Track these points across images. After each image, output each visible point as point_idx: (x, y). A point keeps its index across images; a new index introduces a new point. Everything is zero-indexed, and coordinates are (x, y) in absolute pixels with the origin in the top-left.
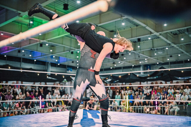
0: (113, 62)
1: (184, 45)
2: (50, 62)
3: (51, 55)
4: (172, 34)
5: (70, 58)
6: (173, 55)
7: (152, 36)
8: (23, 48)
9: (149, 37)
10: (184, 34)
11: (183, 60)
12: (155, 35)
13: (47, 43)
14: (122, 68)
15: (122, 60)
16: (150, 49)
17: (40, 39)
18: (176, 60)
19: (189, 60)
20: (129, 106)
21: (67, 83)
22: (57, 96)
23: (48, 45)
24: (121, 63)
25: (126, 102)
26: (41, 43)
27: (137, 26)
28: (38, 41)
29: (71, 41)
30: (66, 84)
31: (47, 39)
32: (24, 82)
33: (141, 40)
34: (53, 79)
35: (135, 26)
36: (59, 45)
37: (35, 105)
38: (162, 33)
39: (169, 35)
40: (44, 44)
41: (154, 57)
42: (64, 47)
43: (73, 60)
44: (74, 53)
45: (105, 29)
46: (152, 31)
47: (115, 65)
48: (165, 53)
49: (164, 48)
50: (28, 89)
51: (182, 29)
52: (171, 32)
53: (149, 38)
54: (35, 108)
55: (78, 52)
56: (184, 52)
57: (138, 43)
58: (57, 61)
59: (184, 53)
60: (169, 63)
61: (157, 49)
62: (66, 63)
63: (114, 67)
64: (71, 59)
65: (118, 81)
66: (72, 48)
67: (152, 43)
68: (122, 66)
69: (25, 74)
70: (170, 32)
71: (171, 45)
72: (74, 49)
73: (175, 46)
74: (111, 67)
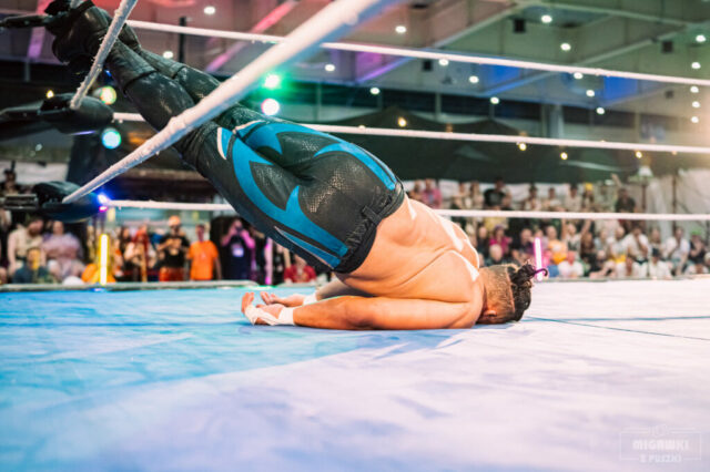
13: (547, 13)
26: (518, 14)
40: (532, 20)
42: (627, 20)
55: (700, 39)
58: (591, 93)
62: (635, 105)
66: (667, 21)
72: (679, 23)
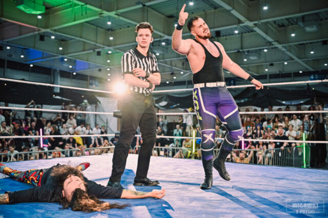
0: (171, 72)
1: (294, 45)
2: (58, 69)
3: (61, 56)
4: (276, 26)
5: (96, 63)
6: (276, 63)
7: (241, 27)
8: (8, 42)
9: (236, 29)
10: (297, 26)
11: (292, 72)
12: (247, 27)
13: (53, 35)
14: (187, 83)
15: (186, 69)
16: (236, 51)
17: (40, 27)
18: (280, 71)
19: (301, 72)
20: (196, 148)
21: (89, 107)
22: (71, 130)
23: (55, 39)
24: (184, 73)
25: (192, 142)
26: (42, 33)
27: (215, 8)
28: (36, 31)
29: (97, 31)
30: (87, 109)
31: (52, 26)
32: (10, 104)
33: (221, 34)
34: (64, 99)
35: (211, 8)
36: (74, 39)
37: (32, 145)
38: (260, 23)
39: (269, 26)
40: (47, 36)
41: (243, 65)
42: (84, 42)
43: (101, 67)
44: (102, 53)
45: (158, 12)
46: (242, 18)
47: (175, 78)
48: (262, 60)
49: (260, 49)
50: (19, 117)
51: (294, 17)
52: (275, 22)
53: (236, 32)
54: (32, 150)
55: (110, 52)
56: (294, 57)
57: (217, 38)
58: (71, 67)
59: (293, 59)
60: (268, 77)
61: (248, 51)
62: (88, 73)
63: (173, 81)
64: (97, 65)
65: (178, 104)
66: (98, 44)
67: (240, 39)
68: (187, 80)
69: (13, 90)
70: (272, 21)
71: (273, 45)
72: (102, 46)
73: (280, 46)
74: (167, 81)
